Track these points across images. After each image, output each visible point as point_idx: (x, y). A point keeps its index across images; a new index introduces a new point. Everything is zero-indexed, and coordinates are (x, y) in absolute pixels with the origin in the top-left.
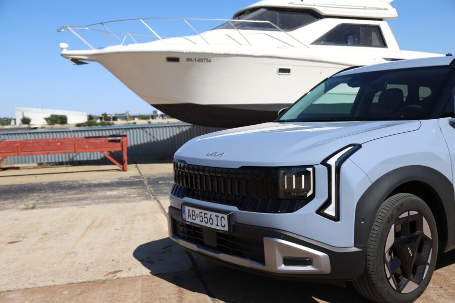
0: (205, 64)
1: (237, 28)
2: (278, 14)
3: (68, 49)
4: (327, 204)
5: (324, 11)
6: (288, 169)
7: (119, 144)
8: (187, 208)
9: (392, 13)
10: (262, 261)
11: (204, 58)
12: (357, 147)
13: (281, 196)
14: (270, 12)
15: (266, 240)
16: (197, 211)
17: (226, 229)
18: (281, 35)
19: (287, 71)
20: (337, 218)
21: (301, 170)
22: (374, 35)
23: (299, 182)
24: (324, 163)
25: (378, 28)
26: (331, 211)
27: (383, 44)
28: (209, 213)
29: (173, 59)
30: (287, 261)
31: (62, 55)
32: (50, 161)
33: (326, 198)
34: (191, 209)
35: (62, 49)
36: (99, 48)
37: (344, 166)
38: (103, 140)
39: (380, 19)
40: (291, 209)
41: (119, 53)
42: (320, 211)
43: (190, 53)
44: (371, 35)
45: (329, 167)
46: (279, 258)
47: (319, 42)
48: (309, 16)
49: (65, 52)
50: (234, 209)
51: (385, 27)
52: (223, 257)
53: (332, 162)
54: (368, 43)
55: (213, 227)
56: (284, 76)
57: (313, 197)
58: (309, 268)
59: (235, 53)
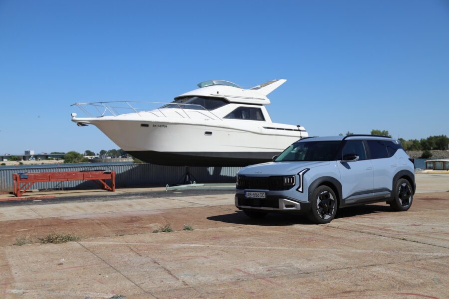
0: (163, 128)
1: (182, 108)
2: (204, 100)
3: (76, 117)
4: (299, 187)
5: (230, 99)
6: (286, 176)
7: (110, 175)
8: (247, 193)
9: (267, 101)
10: (278, 207)
11: (163, 125)
12: (308, 169)
13: (284, 185)
14: (201, 99)
15: (280, 200)
16: (252, 193)
17: (265, 197)
18: (206, 112)
19: (210, 133)
20: (302, 192)
21: (291, 177)
22: (258, 113)
23: (290, 181)
24: (298, 174)
25: (260, 110)
26: (300, 189)
27: (263, 119)
28: (257, 193)
29: (145, 125)
30: (287, 206)
31: (73, 120)
32: (50, 188)
33: (299, 185)
34: (249, 192)
35: (73, 117)
36: (98, 117)
37: (305, 175)
38: (100, 172)
39: (261, 105)
40: (288, 189)
41: (112, 121)
42: (297, 190)
43: (155, 122)
44: (256, 113)
45: (300, 175)
46: (284, 205)
47: (227, 117)
48: (222, 102)
49: (75, 118)
50: (268, 190)
51: (263, 109)
52: (262, 208)
53: (301, 174)
54: (255, 118)
55: (260, 197)
56: (208, 136)
57: (295, 185)
58: (294, 208)
59: (181, 122)
